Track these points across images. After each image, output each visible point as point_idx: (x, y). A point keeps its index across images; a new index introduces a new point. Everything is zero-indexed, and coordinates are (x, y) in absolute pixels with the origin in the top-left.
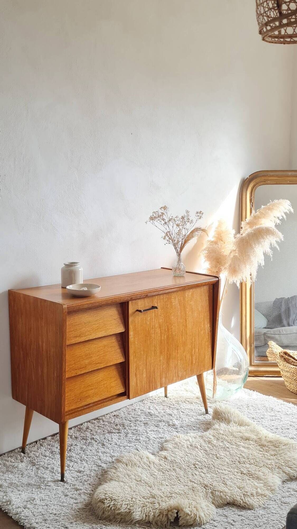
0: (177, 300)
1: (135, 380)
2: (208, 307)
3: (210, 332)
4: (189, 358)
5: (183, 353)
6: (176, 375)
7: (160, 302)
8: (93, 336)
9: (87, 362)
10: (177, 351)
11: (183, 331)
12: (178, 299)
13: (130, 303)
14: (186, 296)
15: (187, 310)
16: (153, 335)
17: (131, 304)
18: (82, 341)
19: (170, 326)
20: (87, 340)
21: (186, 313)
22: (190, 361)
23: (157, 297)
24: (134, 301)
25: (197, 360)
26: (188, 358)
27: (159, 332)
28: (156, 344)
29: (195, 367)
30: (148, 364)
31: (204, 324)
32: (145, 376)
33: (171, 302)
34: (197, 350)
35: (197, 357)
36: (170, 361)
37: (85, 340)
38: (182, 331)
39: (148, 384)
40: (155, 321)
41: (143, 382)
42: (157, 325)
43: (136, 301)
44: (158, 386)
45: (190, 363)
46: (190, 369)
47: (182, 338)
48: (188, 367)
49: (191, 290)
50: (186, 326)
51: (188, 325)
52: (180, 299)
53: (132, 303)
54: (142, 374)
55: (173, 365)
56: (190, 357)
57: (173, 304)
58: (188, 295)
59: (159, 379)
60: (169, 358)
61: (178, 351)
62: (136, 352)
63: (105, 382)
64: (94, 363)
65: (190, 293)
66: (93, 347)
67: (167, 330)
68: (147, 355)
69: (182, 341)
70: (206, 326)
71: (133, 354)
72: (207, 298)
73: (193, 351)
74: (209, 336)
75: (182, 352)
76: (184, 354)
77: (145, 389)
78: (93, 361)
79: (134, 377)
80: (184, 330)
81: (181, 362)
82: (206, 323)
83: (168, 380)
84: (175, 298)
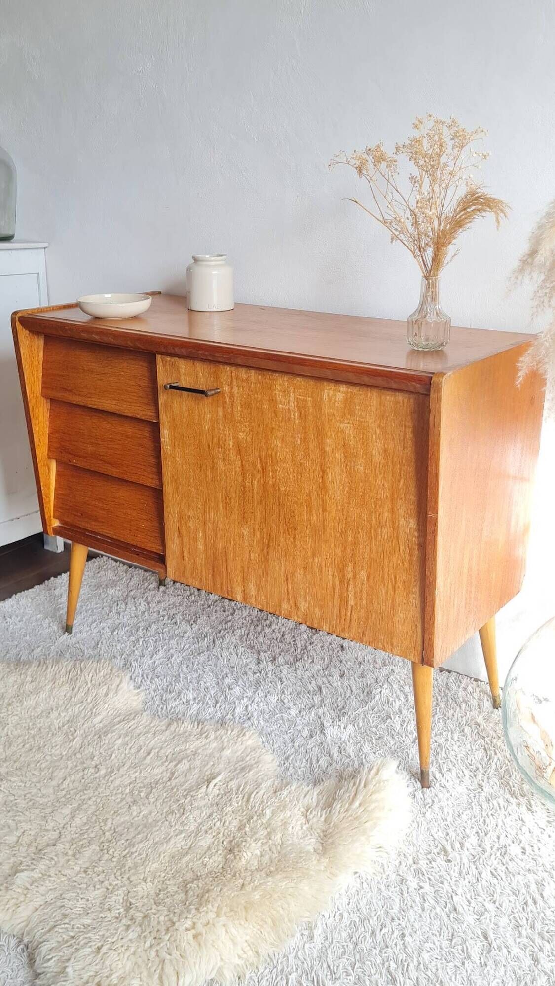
0: (291, 399)
1: (177, 541)
2: (413, 464)
3: (416, 547)
4: (334, 582)
5: (313, 556)
6: (288, 600)
7: (239, 386)
8: (93, 403)
9: (90, 448)
10: (291, 540)
11: (314, 497)
12: (296, 398)
13: (159, 358)
14: (325, 398)
15: (328, 441)
16: (221, 464)
17: (161, 364)
18: (75, 403)
19: (269, 461)
20: (83, 404)
21: (323, 451)
22: (337, 590)
23: (228, 368)
24: (169, 359)
25: (364, 602)
26: (330, 577)
27: (238, 463)
28: (229, 487)
29: (355, 616)
30: (209, 525)
31: (392, 511)
32: (201, 547)
33: (273, 401)
34: (363, 575)
35: (365, 595)
36: (271, 555)
37: (78, 403)
38: (309, 495)
39: (211, 571)
40: (224, 431)
41: (199, 561)
42: (231, 443)
43: (174, 359)
44: (236, 594)
45: (337, 596)
46: (336, 611)
47: (310, 512)
48: (330, 604)
49: (343, 388)
50: (323, 487)
51: (330, 486)
52: (304, 401)
53: (162, 360)
54: (195, 540)
55: (280, 569)
56: (337, 580)
57: (280, 406)
58: (330, 398)
59: (239, 579)
60: (269, 544)
61: (297, 543)
62: (178, 482)
63: (129, 512)
64: (102, 457)
65: (340, 397)
66: (106, 426)
67: (259, 466)
68: (205, 502)
69: (309, 520)
70: (402, 521)
71: (172, 481)
72: (410, 435)
73: (350, 568)
74: (411, 555)
75: (310, 553)
76: (316, 559)
77: (204, 579)
78: (101, 454)
79: (176, 536)
80: (315, 493)
81: (305, 576)
82: (401, 511)
83: (266, 597)
84: (285, 392)
